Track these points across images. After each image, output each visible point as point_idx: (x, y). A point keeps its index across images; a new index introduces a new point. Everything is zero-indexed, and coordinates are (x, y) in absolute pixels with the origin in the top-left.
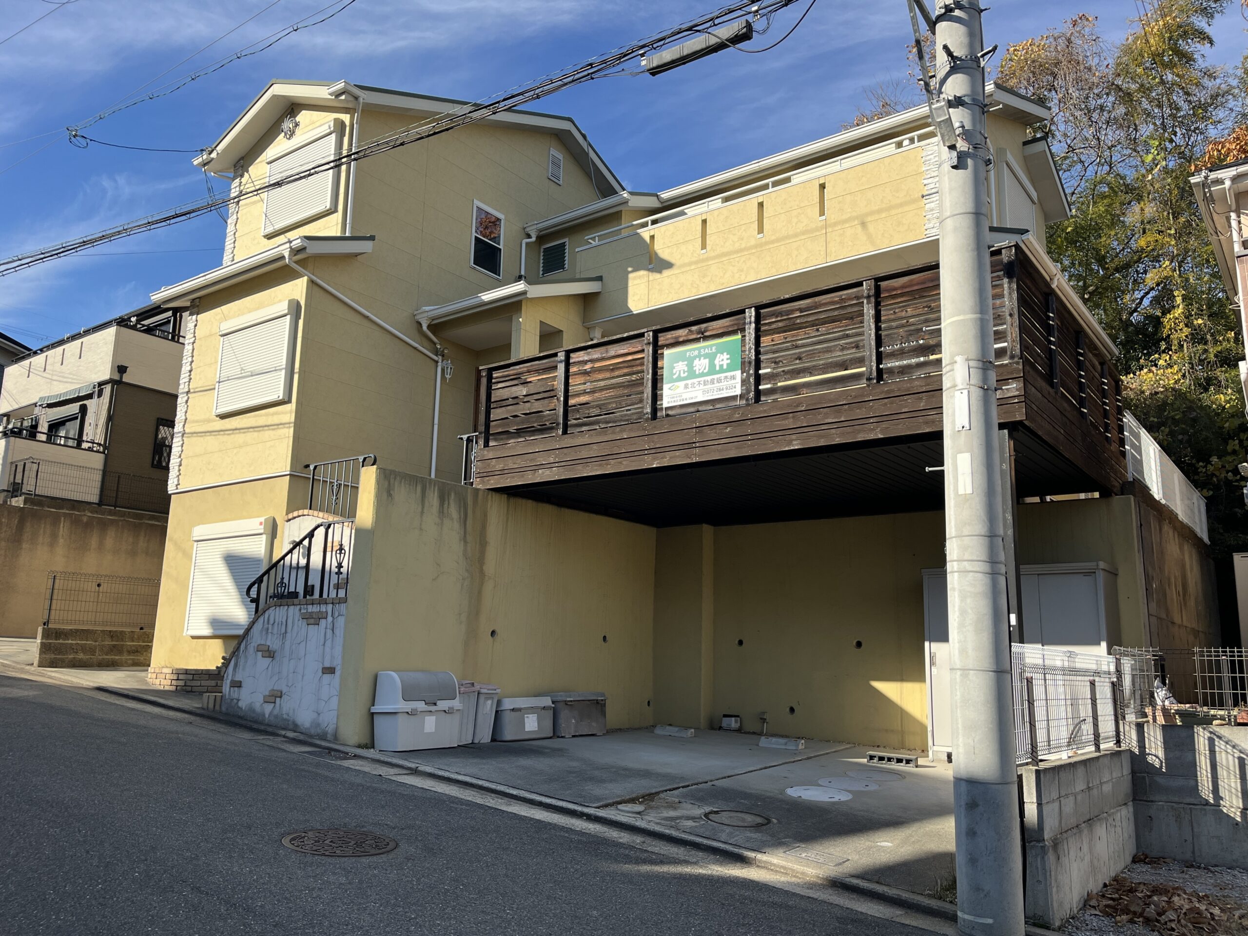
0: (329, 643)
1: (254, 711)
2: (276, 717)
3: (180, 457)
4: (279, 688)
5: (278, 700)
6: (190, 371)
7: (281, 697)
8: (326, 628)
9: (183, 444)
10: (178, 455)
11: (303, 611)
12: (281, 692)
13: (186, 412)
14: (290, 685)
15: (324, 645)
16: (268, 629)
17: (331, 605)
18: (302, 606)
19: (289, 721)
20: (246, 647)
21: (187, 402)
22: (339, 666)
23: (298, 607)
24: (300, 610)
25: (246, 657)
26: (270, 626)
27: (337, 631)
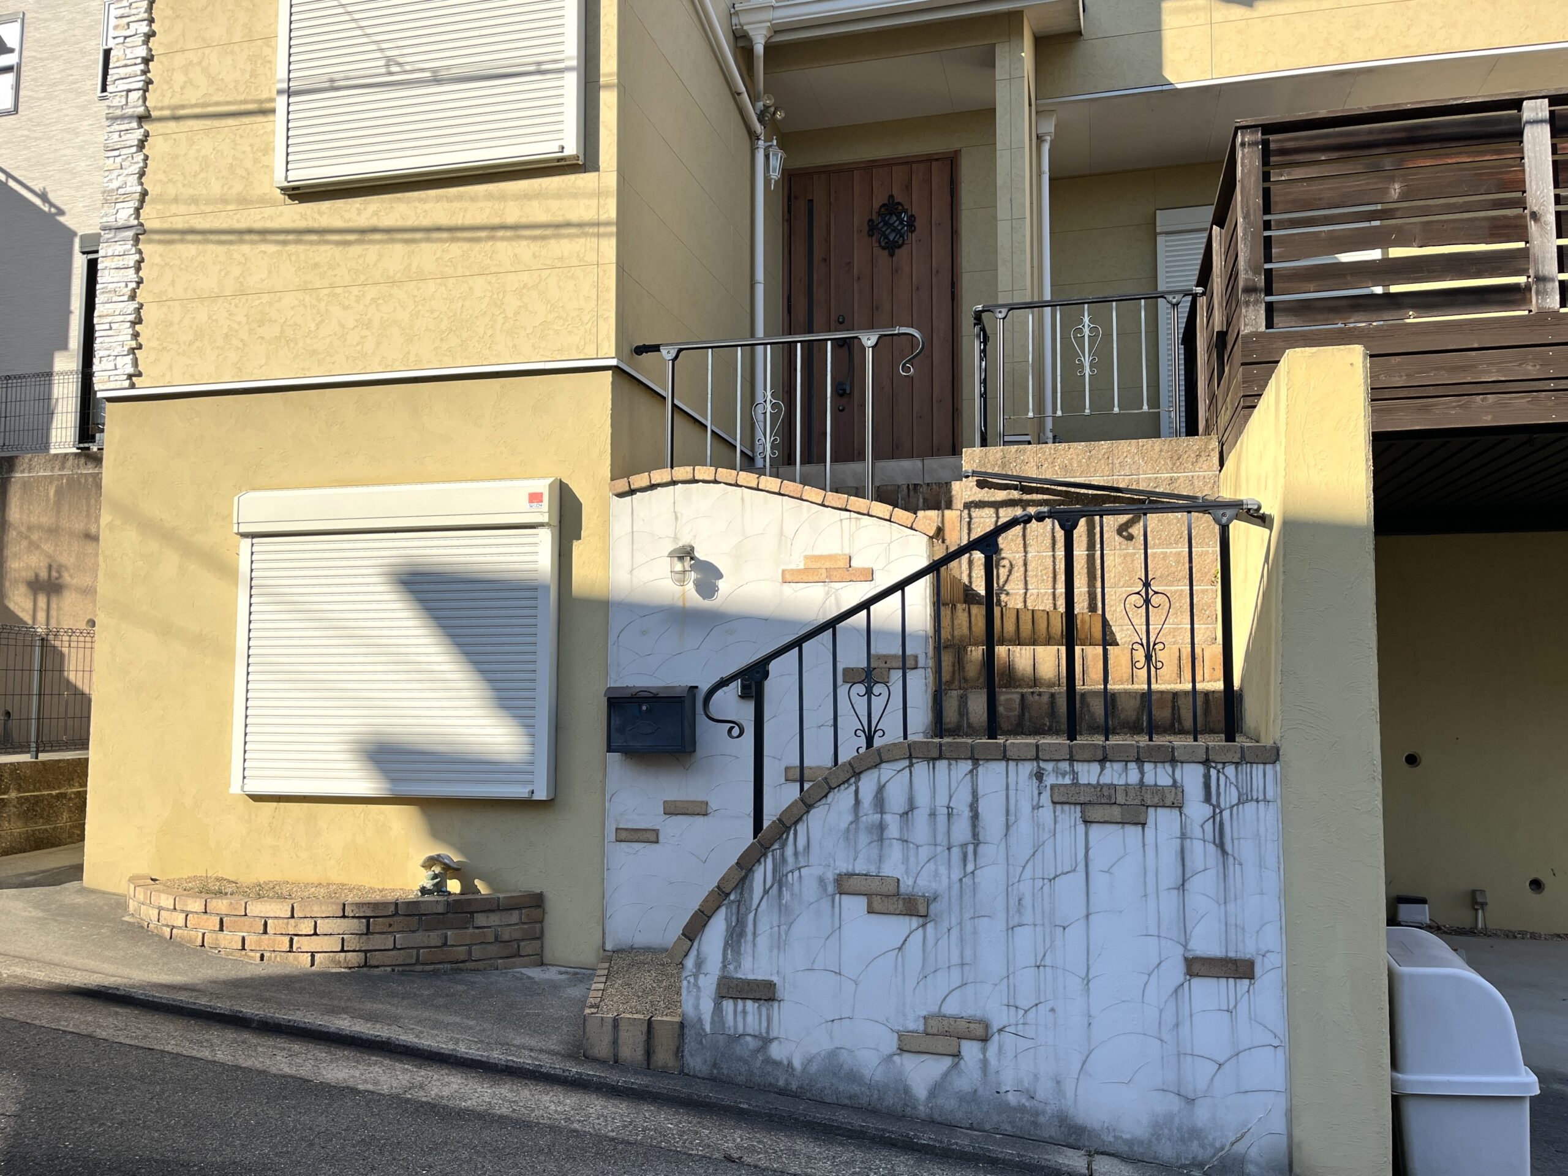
0: (1203, 885)
1: (853, 1077)
2: (971, 1098)
3: (133, 297)
4: (970, 1011)
5: (970, 1050)
6: (147, 61)
7: (985, 1040)
8: (1183, 836)
9: (142, 260)
10: (127, 291)
11: (1050, 780)
12: (987, 1026)
13: (142, 174)
14: (1024, 1003)
15: (1182, 886)
16: (881, 827)
17: (1200, 769)
18: (1049, 766)
19: (1037, 1114)
20: (780, 881)
21: (141, 145)
22: (1274, 960)
23: (1027, 768)
24: (1039, 776)
25: (783, 909)
26: (892, 823)
27: (1243, 848)
